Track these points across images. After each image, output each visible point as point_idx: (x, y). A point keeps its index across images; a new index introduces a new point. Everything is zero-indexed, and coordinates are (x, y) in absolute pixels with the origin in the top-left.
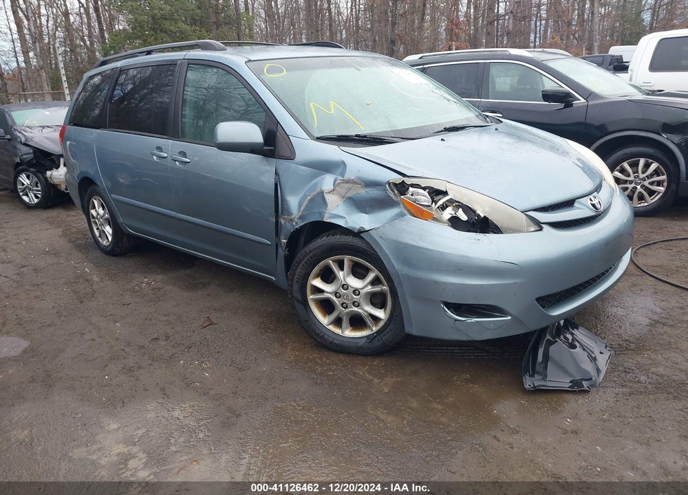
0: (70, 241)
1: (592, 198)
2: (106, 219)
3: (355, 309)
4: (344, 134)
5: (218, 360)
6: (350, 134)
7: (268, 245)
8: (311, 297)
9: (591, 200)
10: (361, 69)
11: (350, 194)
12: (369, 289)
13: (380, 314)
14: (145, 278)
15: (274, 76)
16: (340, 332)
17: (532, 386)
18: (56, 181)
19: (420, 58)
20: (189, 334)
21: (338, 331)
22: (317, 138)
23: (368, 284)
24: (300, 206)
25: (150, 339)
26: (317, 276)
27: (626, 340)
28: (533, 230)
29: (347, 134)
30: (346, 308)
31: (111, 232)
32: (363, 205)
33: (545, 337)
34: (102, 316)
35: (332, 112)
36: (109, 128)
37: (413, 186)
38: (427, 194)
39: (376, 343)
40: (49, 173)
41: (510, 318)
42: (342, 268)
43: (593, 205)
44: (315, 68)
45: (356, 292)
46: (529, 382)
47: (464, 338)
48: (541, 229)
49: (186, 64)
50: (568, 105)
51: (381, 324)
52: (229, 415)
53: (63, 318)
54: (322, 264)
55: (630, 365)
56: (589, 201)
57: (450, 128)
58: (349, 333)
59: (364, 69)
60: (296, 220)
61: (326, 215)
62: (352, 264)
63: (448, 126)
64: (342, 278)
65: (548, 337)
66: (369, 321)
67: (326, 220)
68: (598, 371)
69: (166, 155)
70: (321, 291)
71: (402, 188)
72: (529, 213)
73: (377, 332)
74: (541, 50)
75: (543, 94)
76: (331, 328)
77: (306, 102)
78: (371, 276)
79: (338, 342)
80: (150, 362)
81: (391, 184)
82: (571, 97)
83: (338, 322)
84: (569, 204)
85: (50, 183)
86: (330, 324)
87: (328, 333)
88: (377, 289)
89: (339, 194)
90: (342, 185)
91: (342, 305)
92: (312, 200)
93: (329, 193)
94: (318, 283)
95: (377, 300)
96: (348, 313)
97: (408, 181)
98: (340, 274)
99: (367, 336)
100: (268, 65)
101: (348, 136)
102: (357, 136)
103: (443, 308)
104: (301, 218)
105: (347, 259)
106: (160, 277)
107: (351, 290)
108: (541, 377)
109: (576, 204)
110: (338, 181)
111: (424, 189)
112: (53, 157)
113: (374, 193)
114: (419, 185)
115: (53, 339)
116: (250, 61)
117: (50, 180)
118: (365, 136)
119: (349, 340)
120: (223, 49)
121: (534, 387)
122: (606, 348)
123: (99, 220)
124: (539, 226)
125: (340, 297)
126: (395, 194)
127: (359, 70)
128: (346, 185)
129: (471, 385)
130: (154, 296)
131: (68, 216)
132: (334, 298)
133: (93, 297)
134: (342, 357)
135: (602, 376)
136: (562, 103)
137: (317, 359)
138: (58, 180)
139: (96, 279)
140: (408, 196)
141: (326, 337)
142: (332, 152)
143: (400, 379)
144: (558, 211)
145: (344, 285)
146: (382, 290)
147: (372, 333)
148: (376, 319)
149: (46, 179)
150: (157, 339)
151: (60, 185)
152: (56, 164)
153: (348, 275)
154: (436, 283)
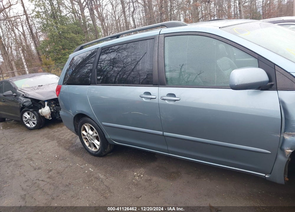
0: (67, 149)
2: (95, 136)
18: (44, 114)
31: (99, 144)
36: (97, 84)
40: (40, 111)
69: (155, 97)
85: (41, 116)
112: (40, 102)
116: (220, 27)
117: (41, 115)
123: (89, 137)
131: (54, 132)
138: (45, 114)
149: (39, 114)
151: (46, 116)
152: (43, 105)
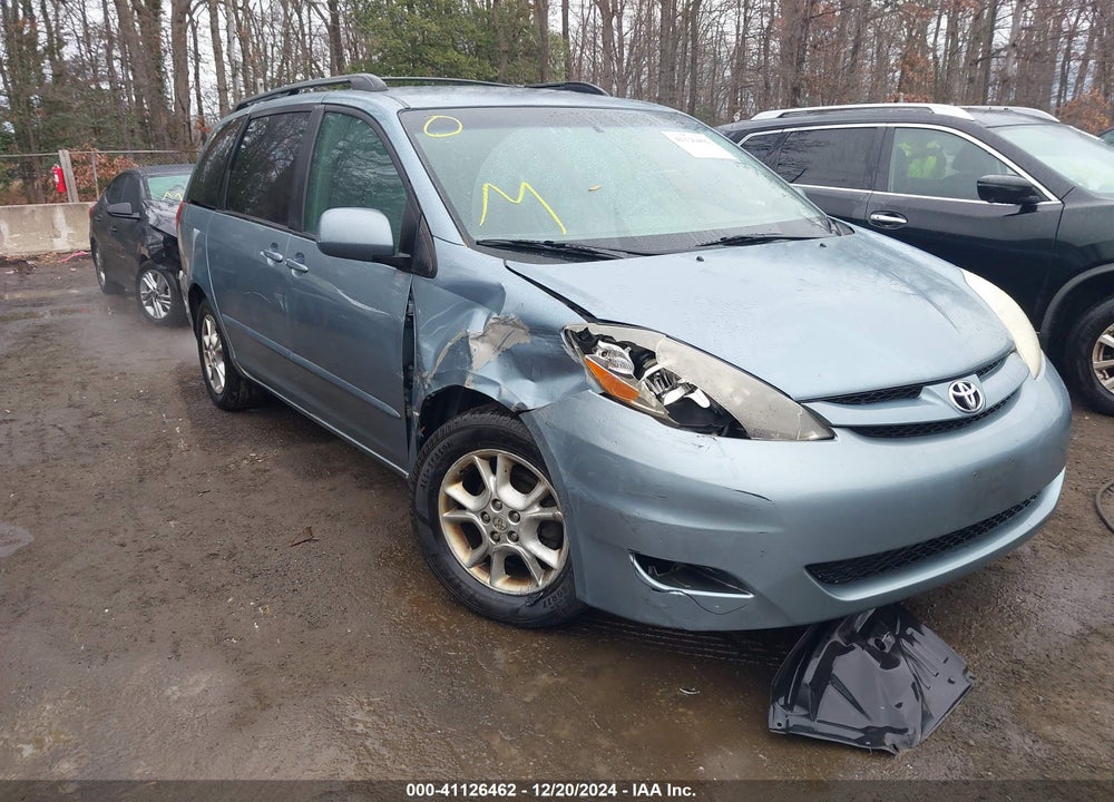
1: (961, 386)
2: (219, 352)
3: (512, 544)
4: (523, 239)
5: (287, 604)
6: (536, 239)
7: (395, 417)
8: (445, 515)
9: (956, 388)
10: (604, 129)
11: (507, 345)
12: (536, 511)
13: (551, 557)
14: (254, 451)
15: (438, 135)
16: (488, 581)
17: (783, 726)
19: (781, 116)
20: (267, 553)
21: (484, 579)
22: (478, 243)
23: (533, 503)
24: (436, 357)
25: (206, 553)
26: (455, 481)
27: (1017, 661)
28: (815, 436)
29: (530, 239)
30: (498, 540)
31: (224, 372)
32: (526, 364)
33: (829, 638)
34: (158, 507)
35: (519, 201)
36: (227, 209)
37: (605, 339)
38: (627, 355)
39: (541, 609)
40: (181, 274)
41: (751, 596)
42: (494, 472)
43: (960, 400)
44: (515, 124)
45: (513, 513)
46: (779, 717)
47: (667, 624)
48: (832, 437)
49: (322, 112)
50: (1029, 207)
51: (552, 576)
52: (252, 703)
53: (100, 505)
54: (462, 460)
55: (1004, 713)
56: (952, 391)
57: (733, 239)
58: (503, 585)
59: (610, 131)
60: (429, 381)
61: (470, 378)
62: (510, 466)
63: (730, 235)
64: (493, 489)
65: (836, 638)
66: (534, 569)
67: (469, 385)
68: (926, 716)
69: (281, 257)
70: (461, 507)
71: (586, 342)
72: (813, 406)
73: (545, 590)
74: (1002, 108)
75: (979, 187)
76: (474, 571)
77: (478, 180)
78: (538, 491)
79: (481, 598)
80: (184, 592)
81: (569, 333)
82: (1034, 194)
83: (485, 563)
84: (909, 392)
86: (473, 566)
87: (468, 581)
88: (548, 513)
89: (491, 342)
90: (497, 327)
91: (493, 533)
92: (452, 350)
93: (477, 339)
94: (457, 492)
95: (549, 533)
96: (500, 551)
97: (595, 329)
98: (490, 481)
99: (528, 595)
100: (435, 117)
101: (532, 243)
102: (547, 243)
103: (633, 564)
104: (436, 377)
105: (502, 456)
106: (275, 452)
107: (506, 511)
108: (806, 713)
109: (923, 396)
110: (491, 321)
111: (623, 345)
113: (545, 345)
114: (611, 337)
115: (69, 536)
116: (408, 109)
118: (563, 245)
119: (500, 597)
120: (382, 90)
121: (788, 728)
122: (965, 671)
123: (211, 352)
124: (829, 431)
125: (488, 521)
126: (574, 351)
127: (598, 130)
128: (504, 328)
129: (681, 710)
130: (250, 483)
132: (479, 522)
133: (162, 474)
134: (485, 625)
135: (931, 727)
136: (1017, 204)
137: (442, 626)
139: (182, 445)
140: (597, 355)
141: (464, 587)
142: (490, 268)
143: (563, 680)
144: (883, 405)
145: (496, 500)
146: (554, 516)
147: (537, 590)
148: (545, 566)
149: (178, 282)
150: (215, 555)
153: (504, 483)
154: (622, 516)
